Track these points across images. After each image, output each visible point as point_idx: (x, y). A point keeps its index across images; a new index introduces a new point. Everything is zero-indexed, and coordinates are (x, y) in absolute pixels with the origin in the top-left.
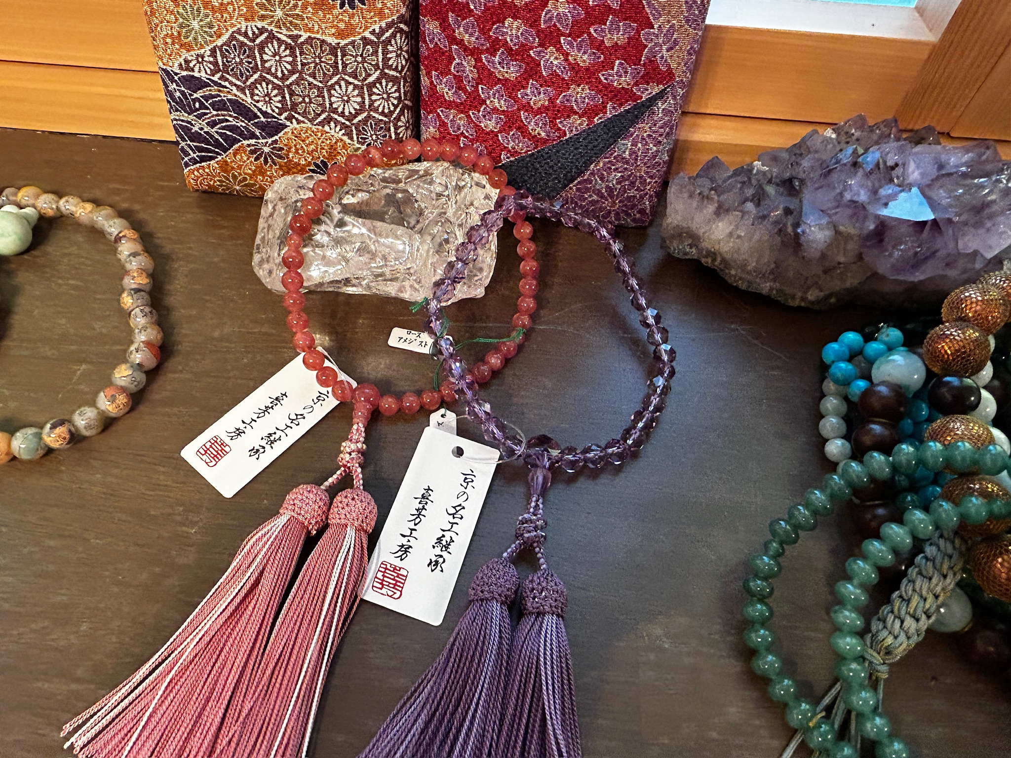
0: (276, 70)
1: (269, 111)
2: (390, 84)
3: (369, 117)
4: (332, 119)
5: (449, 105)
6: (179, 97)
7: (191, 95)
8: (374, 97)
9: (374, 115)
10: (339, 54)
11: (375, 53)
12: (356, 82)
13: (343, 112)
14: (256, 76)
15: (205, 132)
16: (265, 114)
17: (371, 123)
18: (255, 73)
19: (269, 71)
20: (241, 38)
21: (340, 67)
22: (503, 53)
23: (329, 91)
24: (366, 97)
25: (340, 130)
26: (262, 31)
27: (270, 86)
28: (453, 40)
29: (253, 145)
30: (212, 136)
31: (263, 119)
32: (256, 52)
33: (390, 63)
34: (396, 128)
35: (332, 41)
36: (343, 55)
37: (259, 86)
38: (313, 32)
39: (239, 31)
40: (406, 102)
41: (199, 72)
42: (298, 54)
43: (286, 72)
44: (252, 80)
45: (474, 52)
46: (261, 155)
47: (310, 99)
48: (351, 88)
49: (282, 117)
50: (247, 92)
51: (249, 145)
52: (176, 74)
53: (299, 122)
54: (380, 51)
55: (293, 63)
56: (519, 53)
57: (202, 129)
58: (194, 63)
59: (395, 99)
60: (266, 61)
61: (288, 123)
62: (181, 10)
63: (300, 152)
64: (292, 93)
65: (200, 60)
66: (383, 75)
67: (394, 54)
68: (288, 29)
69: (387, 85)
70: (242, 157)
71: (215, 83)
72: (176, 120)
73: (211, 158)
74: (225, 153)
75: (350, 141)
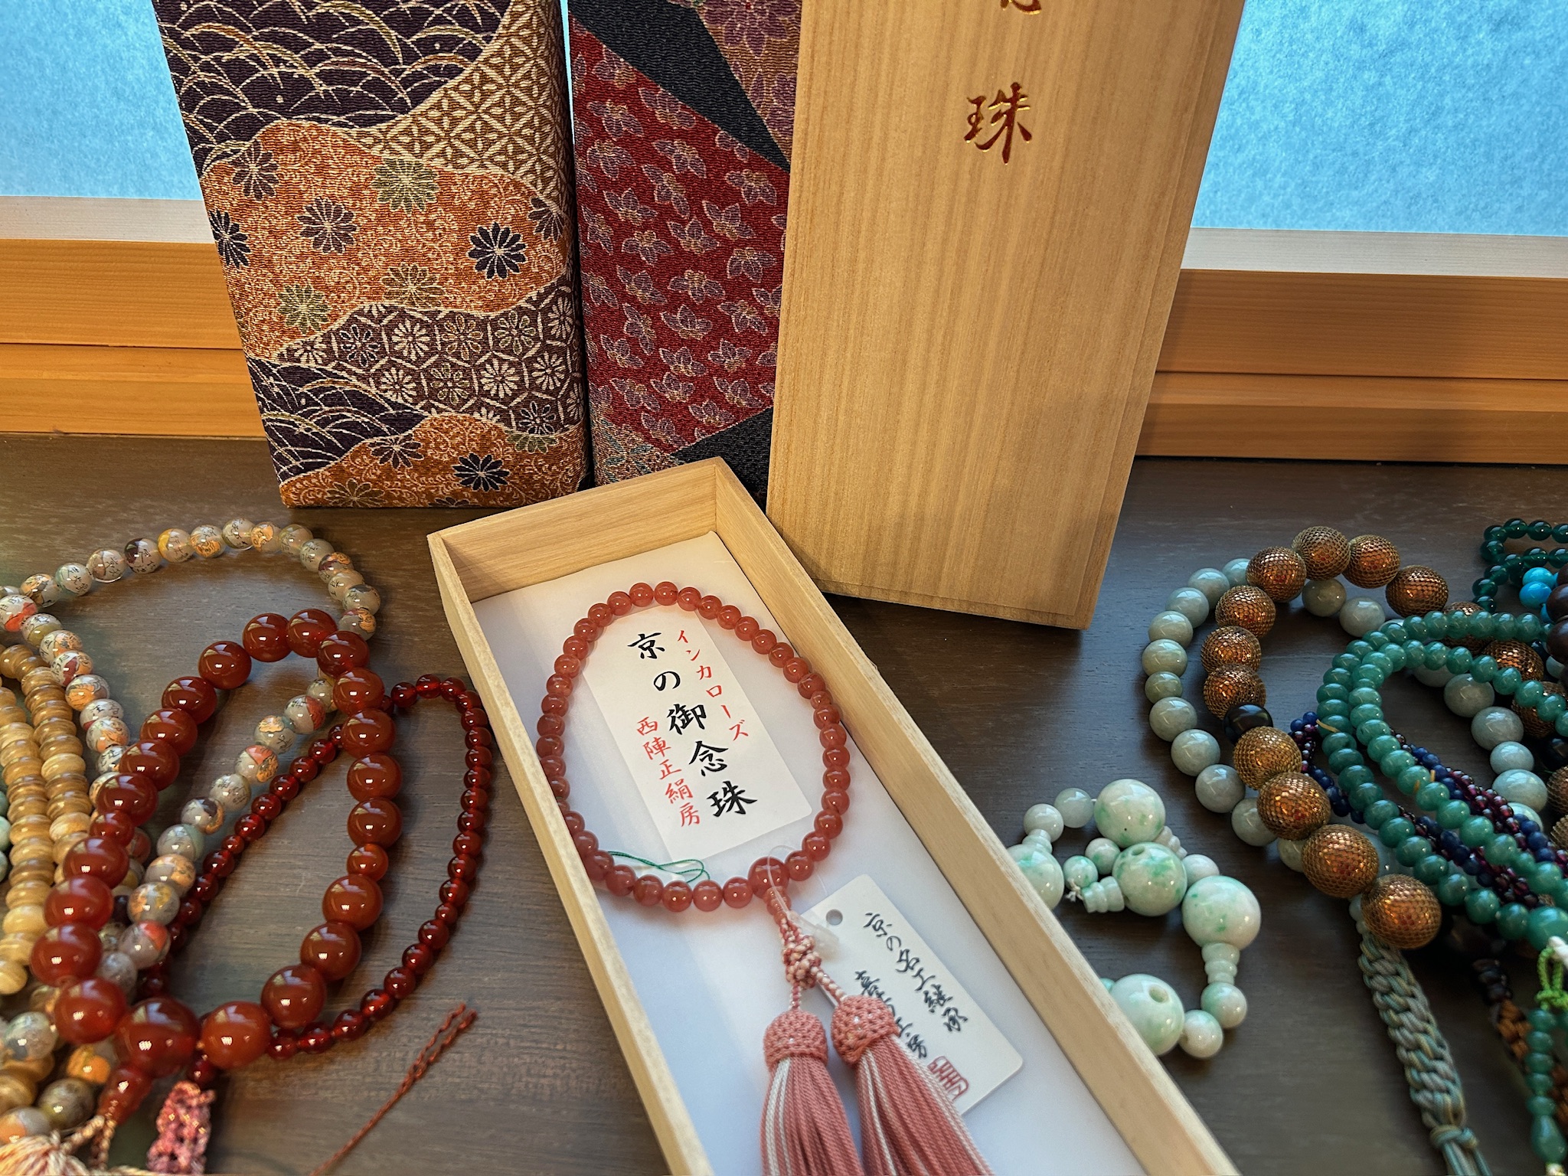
0: (410, 353)
1: (400, 401)
2: (555, 356)
3: (531, 397)
4: (482, 404)
5: (625, 373)
6: (277, 393)
7: (294, 390)
8: (535, 374)
9: (537, 394)
10: (489, 328)
11: (534, 324)
12: (511, 358)
13: (497, 395)
14: (383, 362)
15: (313, 433)
16: (394, 405)
17: (533, 405)
18: (382, 357)
19: (400, 355)
20: (363, 320)
21: (491, 343)
22: (685, 308)
23: (478, 371)
24: (526, 374)
25: (495, 416)
26: (390, 310)
27: (401, 372)
28: (624, 297)
29: (379, 444)
30: (322, 438)
31: (392, 411)
32: (383, 333)
33: (553, 332)
34: (565, 408)
35: (481, 314)
36: (494, 329)
37: (386, 373)
38: (455, 307)
39: (361, 313)
40: (575, 375)
41: (308, 362)
42: (437, 333)
43: (422, 354)
44: (377, 366)
45: (651, 310)
46: (389, 455)
47: (454, 383)
48: (505, 366)
49: (418, 407)
50: (371, 380)
51: (373, 445)
52: (275, 366)
53: (439, 411)
54: (539, 320)
55: (431, 345)
56: (703, 308)
57: (308, 430)
58: (300, 352)
59: (561, 373)
60: (397, 343)
61: (426, 413)
62: (284, 292)
63: (442, 447)
64: (429, 379)
65: (309, 348)
66: (546, 348)
67: (557, 322)
68: (424, 305)
69: (550, 358)
70: (363, 460)
71: (329, 374)
72: (271, 420)
73: (320, 465)
74: (340, 456)
75: (506, 428)
